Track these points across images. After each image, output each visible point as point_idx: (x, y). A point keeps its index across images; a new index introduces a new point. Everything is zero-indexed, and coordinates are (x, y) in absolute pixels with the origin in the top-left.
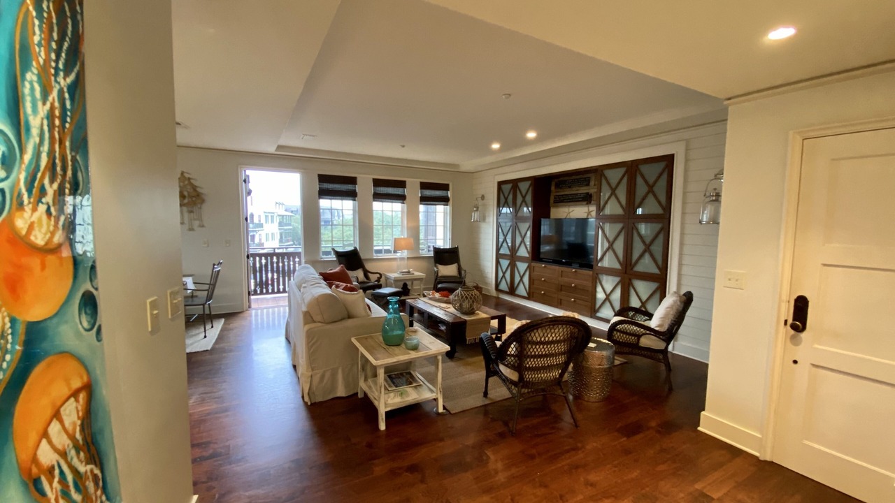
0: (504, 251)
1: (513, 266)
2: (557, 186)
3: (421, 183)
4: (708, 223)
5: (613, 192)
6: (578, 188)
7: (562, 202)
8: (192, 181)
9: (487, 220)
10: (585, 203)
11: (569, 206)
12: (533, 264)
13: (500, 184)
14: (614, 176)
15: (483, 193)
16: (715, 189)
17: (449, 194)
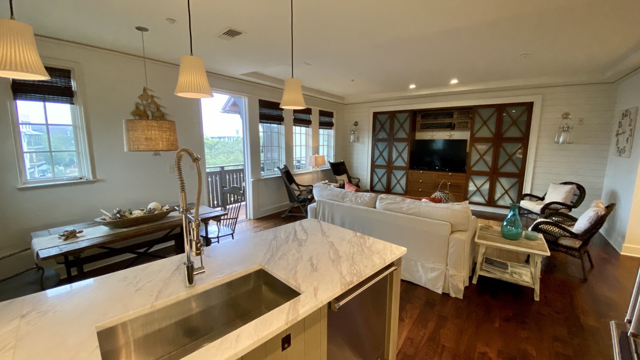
0: (380, 162)
1: (389, 173)
2: (423, 117)
3: (320, 111)
4: (563, 143)
5: (485, 123)
6: (442, 119)
7: (428, 128)
8: (155, 99)
9: (361, 140)
10: (449, 129)
11: (433, 131)
12: (411, 171)
13: (376, 115)
14: (485, 114)
15: (357, 121)
16: (566, 124)
17: (334, 120)
